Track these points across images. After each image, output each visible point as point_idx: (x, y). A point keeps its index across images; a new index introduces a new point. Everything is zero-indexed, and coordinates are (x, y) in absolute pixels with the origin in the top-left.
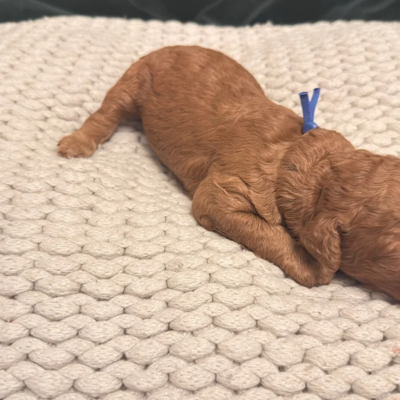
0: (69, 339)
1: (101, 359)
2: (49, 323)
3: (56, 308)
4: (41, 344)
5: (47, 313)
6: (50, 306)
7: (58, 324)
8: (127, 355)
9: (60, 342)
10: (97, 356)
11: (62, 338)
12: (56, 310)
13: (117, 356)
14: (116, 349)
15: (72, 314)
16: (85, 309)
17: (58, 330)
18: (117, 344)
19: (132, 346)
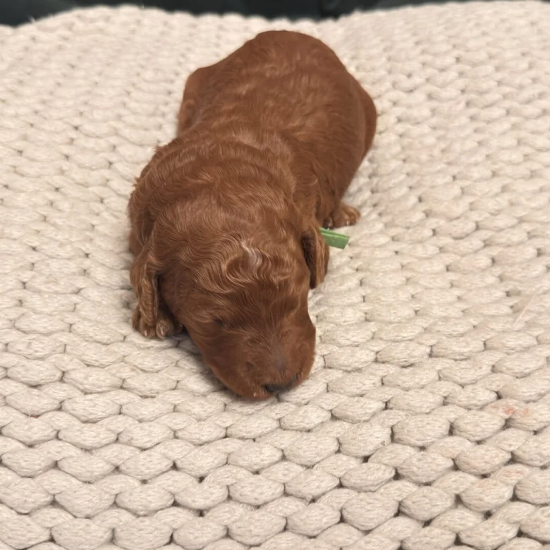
0: (107, 445)
1: (148, 468)
2: (83, 425)
3: (91, 407)
4: (74, 450)
5: (80, 412)
6: (82, 405)
7: (94, 427)
8: (179, 464)
9: (96, 448)
10: (143, 465)
11: (98, 443)
12: (91, 410)
13: (167, 465)
14: (166, 457)
15: (110, 415)
16: (127, 409)
17: (93, 434)
18: (166, 451)
19: (184, 453)
